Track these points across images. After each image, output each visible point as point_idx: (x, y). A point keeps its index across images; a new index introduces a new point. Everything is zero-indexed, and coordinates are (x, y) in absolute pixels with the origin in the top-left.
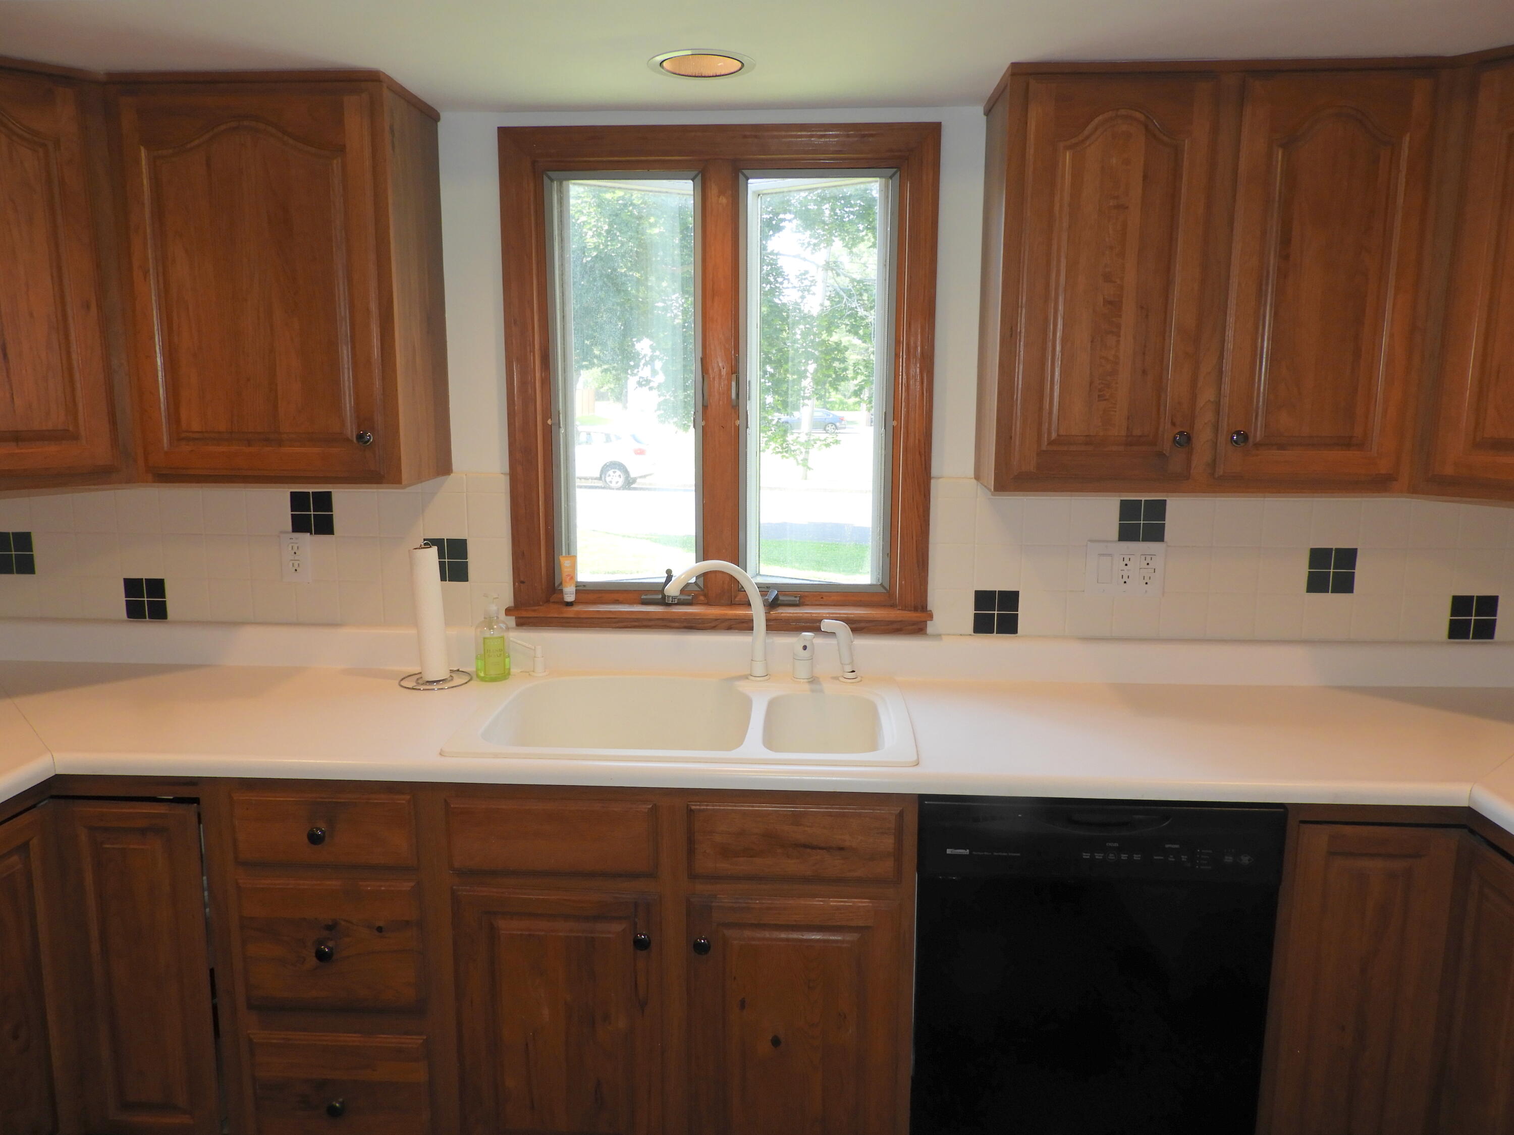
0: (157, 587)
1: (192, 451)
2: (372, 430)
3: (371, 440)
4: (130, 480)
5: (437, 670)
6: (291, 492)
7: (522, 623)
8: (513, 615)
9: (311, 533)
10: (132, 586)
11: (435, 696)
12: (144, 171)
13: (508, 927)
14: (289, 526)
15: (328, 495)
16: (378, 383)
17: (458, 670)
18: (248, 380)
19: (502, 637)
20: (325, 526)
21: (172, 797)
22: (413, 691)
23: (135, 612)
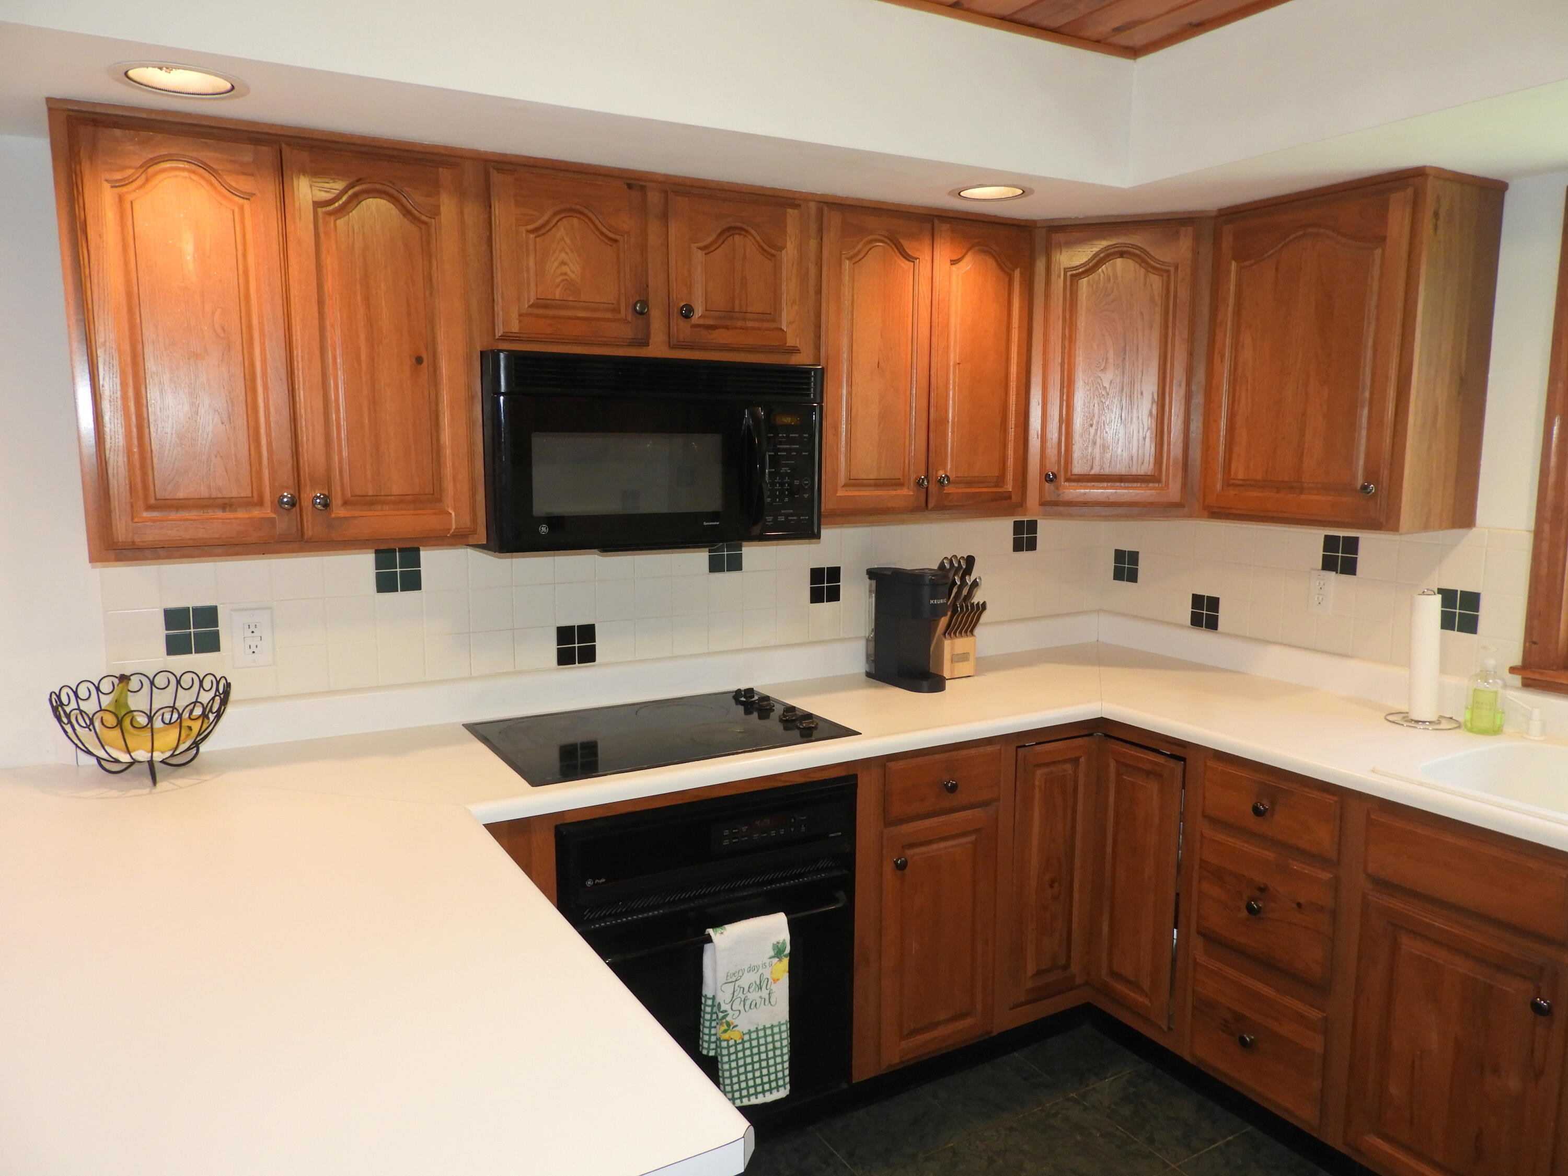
0: (1214, 603)
1: (1236, 494)
2: (1377, 483)
3: (1373, 491)
4: (1191, 516)
5: (1424, 709)
6: (1326, 536)
7: (1529, 684)
8: (1520, 675)
9: (1337, 573)
10: (1197, 600)
11: (1419, 733)
12: (1232, 279)
13: (1409, 945)
14: (1319, 565)
15: (1356, 540)
16: (1388, 440)
17: (1451, 718)
18: (1284, 438)
19: (1496, 693)
20: (1349, 568)
21: (1169, 753)
22: (1394, 725)
23: (1196, 621)
